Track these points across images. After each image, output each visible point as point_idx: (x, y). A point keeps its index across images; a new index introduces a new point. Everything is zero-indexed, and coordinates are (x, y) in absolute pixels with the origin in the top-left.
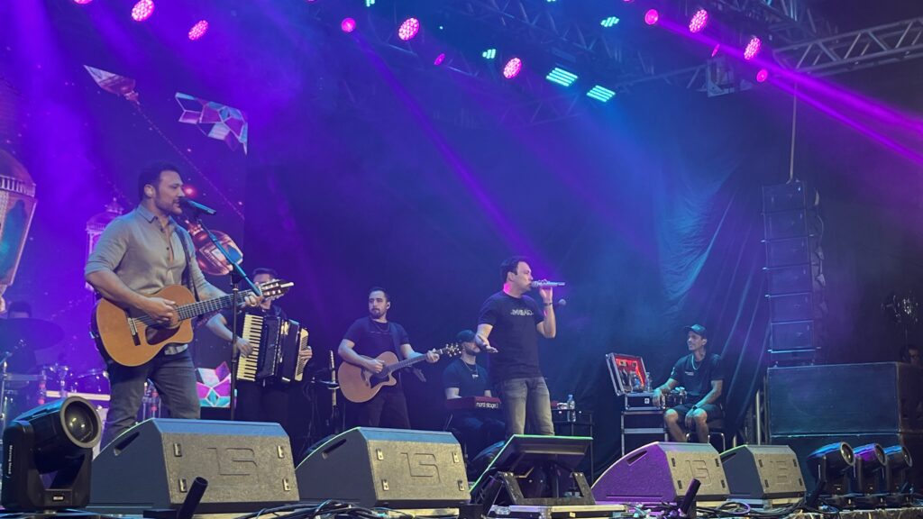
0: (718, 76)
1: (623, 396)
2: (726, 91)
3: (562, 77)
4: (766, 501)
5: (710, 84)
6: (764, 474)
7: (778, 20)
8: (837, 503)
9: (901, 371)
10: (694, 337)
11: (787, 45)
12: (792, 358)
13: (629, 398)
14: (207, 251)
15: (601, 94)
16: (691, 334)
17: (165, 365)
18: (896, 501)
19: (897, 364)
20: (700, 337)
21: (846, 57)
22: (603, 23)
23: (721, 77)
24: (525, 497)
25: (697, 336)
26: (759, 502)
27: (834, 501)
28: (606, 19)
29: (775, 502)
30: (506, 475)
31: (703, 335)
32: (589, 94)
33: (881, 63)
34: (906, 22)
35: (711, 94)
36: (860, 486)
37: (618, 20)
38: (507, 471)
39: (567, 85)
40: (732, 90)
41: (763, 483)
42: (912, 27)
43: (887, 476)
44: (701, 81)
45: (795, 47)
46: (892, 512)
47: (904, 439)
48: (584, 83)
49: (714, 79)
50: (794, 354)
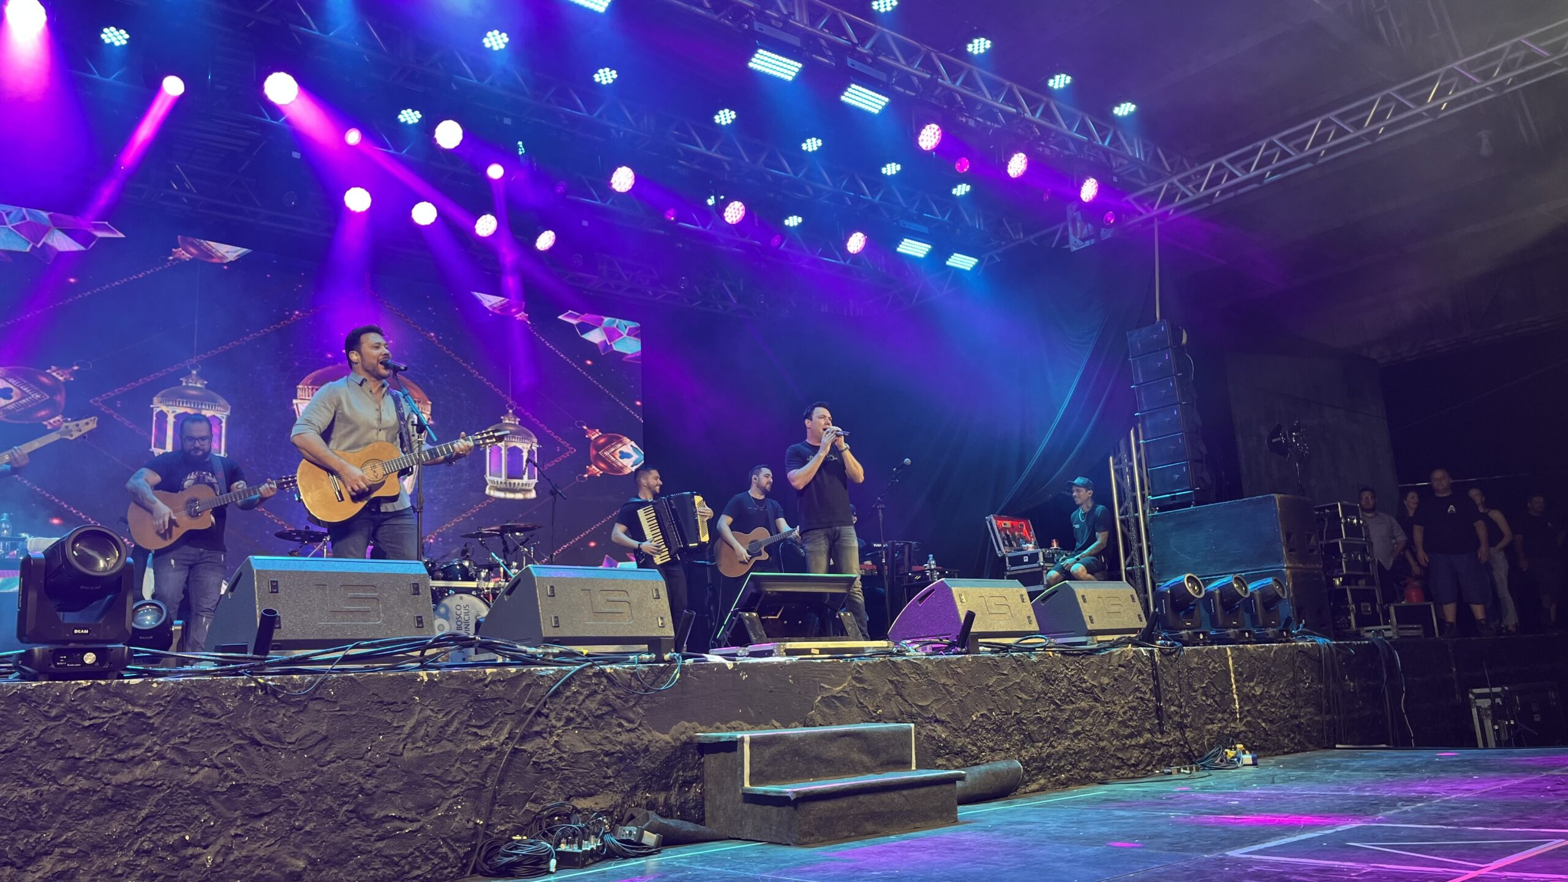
0: (1079, 230)
1: (1004, 557)
2: (1088, 243)
3: (914, 248)
4: (1090, 638)
5: (1072, 238)
6: (1086, 610)
7: (1126, 162)
8: (1186, 638)
9: (1280, 501)
10: (1078, 490)
11: (1143, 188)
12: (1171, 503)
13: (1009, 558)
14: (607, 453)
15: (961, 262)
16: (1074, 488)
17: (385, 523)
18: (1270, 636)
19: (1277, 496)
20: (1084, 490)
21: (1202, 189)
22: (954, 191)
23: (1082, 231)
24: (768, 637)
25: (1080, 489)
26: (1082, 639)
27: (1181, 636)
28: (956, 187)
29: (1100, 638)
30: (747, 615)
31: (1086, 486)
32: (948, 263)
33: (1240, 191)
34: (1259, 143)
35: (1074, 249)
36: (1220, 622)
37: (969, 187)
38: (750, 611)
39: (922, 256)
40: (1093, 241)
41: (1087, 619)
42: (1265, 150)
43: (1259, 610)
44: (1065, 239)
45: (1151, 189)
46: (1262, 647)
47: (1291, 573)
48: (940, 253)
49: (1075, 235)
50: (1173, 498)
